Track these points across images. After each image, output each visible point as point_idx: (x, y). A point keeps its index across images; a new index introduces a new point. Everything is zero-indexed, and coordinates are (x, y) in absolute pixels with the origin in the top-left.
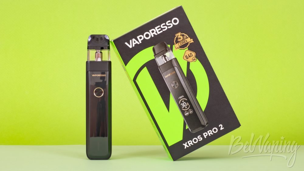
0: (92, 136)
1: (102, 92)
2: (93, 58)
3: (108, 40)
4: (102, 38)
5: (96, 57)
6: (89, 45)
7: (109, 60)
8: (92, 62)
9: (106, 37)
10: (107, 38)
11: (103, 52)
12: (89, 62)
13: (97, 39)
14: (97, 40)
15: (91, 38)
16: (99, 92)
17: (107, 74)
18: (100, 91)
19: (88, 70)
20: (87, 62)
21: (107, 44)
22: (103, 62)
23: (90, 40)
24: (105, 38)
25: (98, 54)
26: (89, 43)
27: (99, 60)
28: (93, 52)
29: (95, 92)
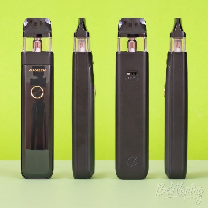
0: (27, 148)
1: (42, 92)
2: (29, 48)
3: (49, 24)
4: (42, 23)
5: (33, 47)
6: (24, 32)
7: (51, 50)
8: (29, 54)
9: (47, 20)
10: (47, 23)
11: (42, 41)
12: (25, 53)
13: (36, 23)
14: (35, 25)
15: (27, 22)
16: (37, 92)
17: (48, 69)
18: (39, 91)
19: (24, 64)
20: (22, 53)
21: (48, 30)
22: (43, 54)
23: (26, 24)
24: (46, 22)
25: (37, 43)
26: (25, 28)
27: (38, 50)
28: (30, 40)
29: (33, 92)
